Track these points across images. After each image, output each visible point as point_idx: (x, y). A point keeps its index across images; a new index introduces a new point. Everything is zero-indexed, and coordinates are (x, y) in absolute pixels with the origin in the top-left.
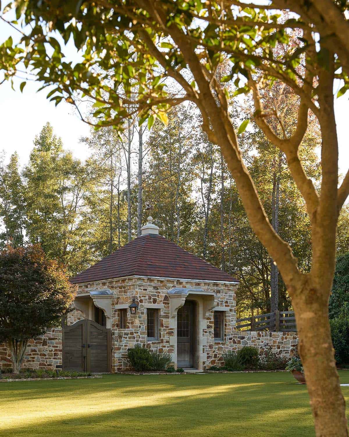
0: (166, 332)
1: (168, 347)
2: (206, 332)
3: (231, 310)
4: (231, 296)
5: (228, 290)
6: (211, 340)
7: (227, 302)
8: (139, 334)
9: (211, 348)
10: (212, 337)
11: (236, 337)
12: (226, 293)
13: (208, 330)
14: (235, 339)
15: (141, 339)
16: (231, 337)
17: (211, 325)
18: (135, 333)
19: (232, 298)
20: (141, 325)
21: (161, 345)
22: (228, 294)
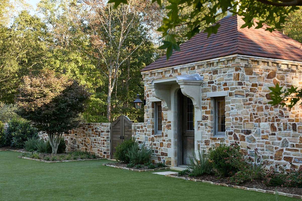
0: (165, 126)
1: (167, 141)
2: (202, 125)
3: (230, 94)
4: (231, 75)
5: (226, 67)
6: (207, 135)
7: (225, 84)
8: (147, 128)
9: (206, 145)
10: (209, 131)
11: (238, 131)
12: (224, 72)
13: (203, 122)
14: (237, 134)
15: (148, 133)
16: (231, 131)
17: (207, 115)
18: (144, 126)
19: (232, 78)
20: (148, 119)
21: (162, 138)
22: (227, 73)
